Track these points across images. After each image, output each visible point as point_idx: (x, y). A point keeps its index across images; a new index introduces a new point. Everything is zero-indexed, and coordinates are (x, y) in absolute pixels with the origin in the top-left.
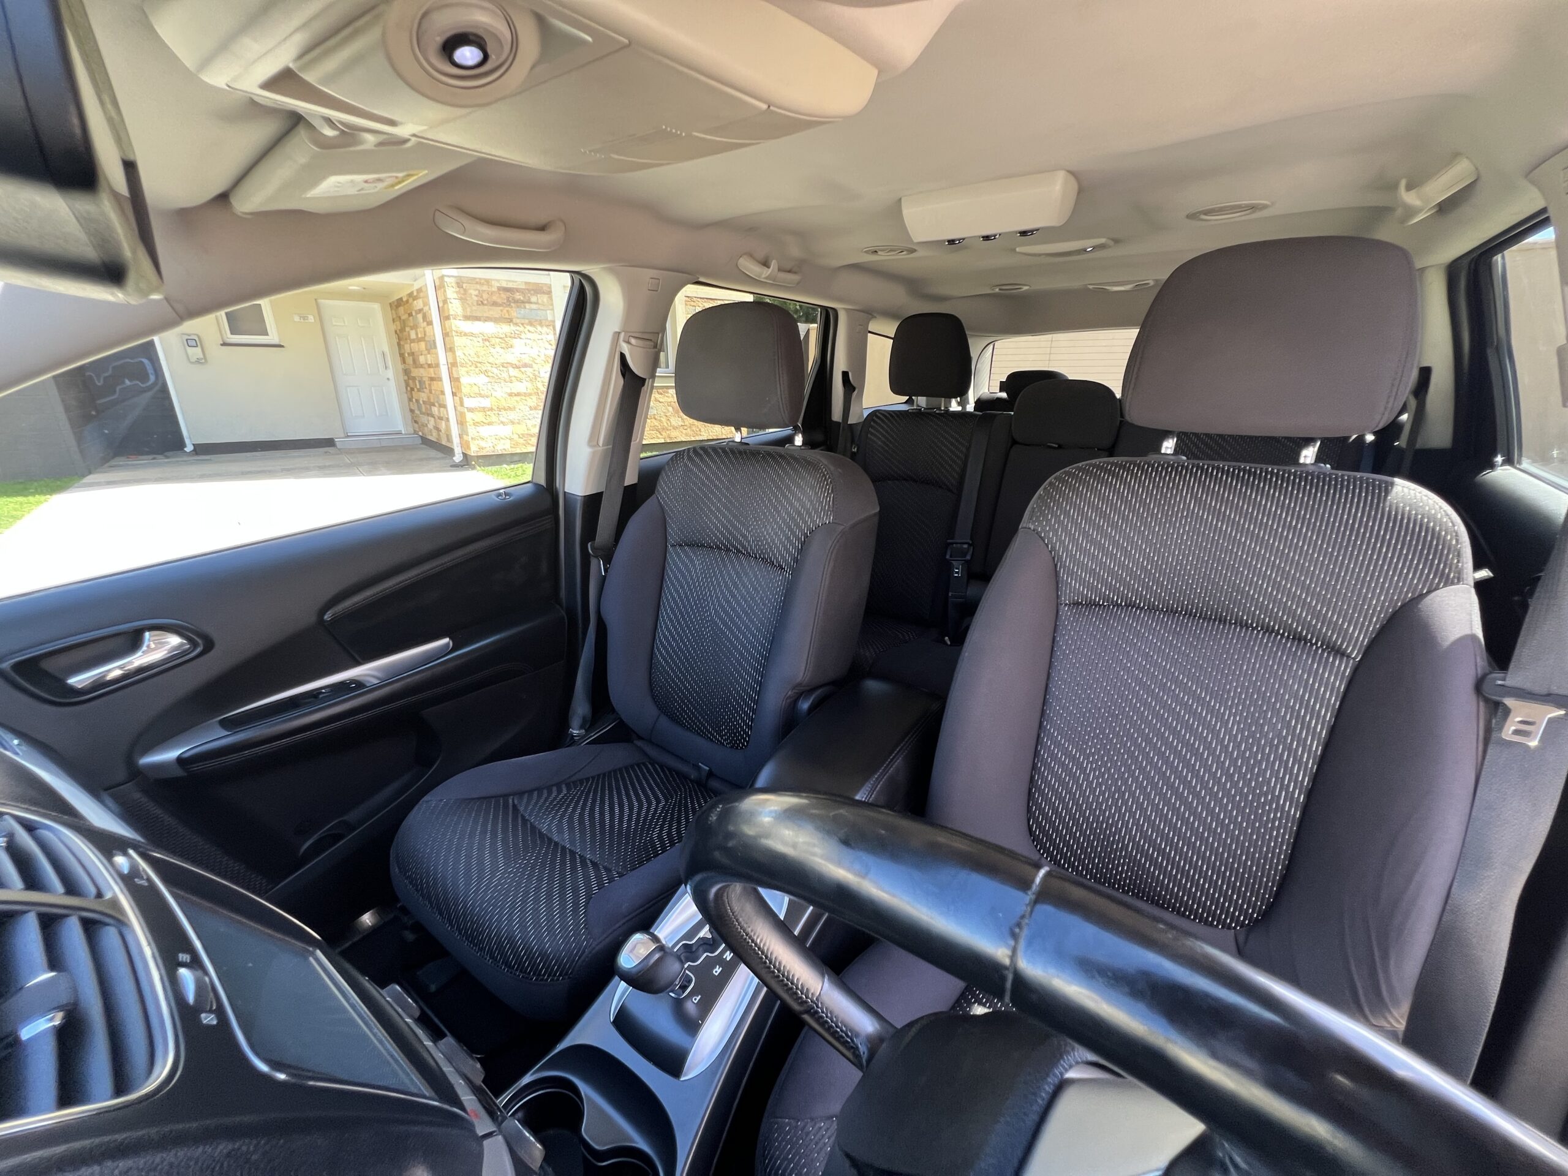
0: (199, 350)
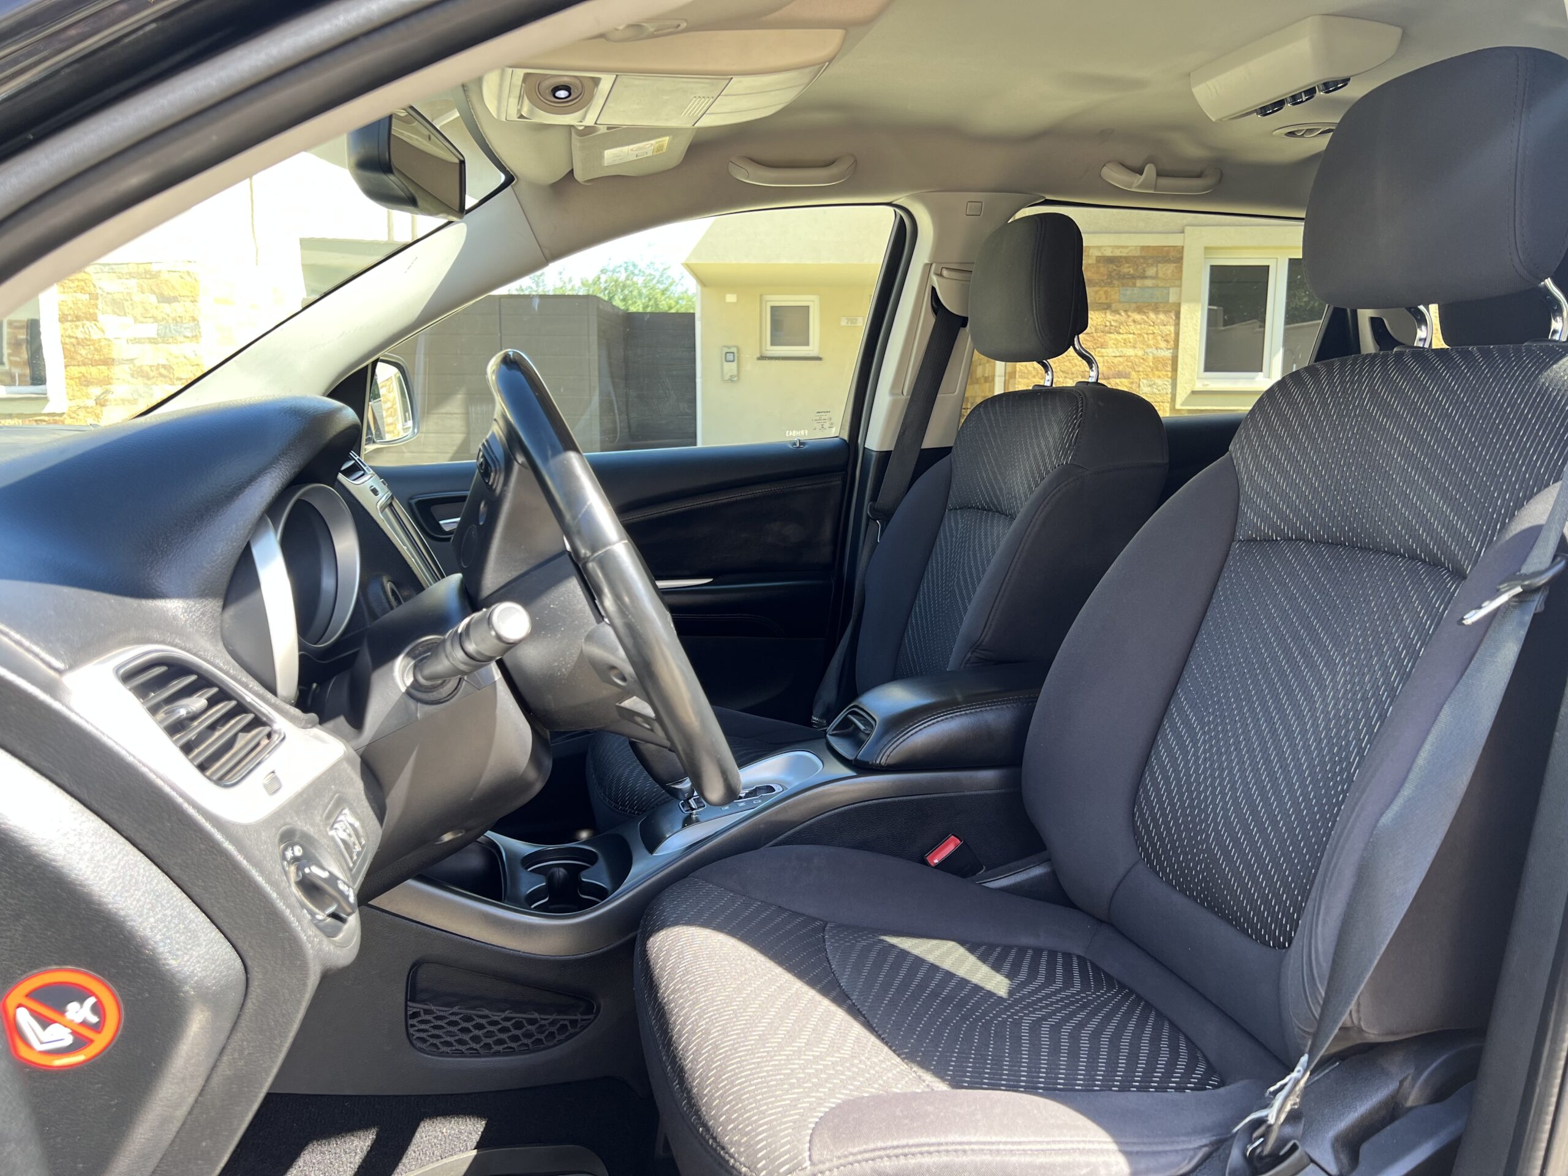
0: (734, 364)
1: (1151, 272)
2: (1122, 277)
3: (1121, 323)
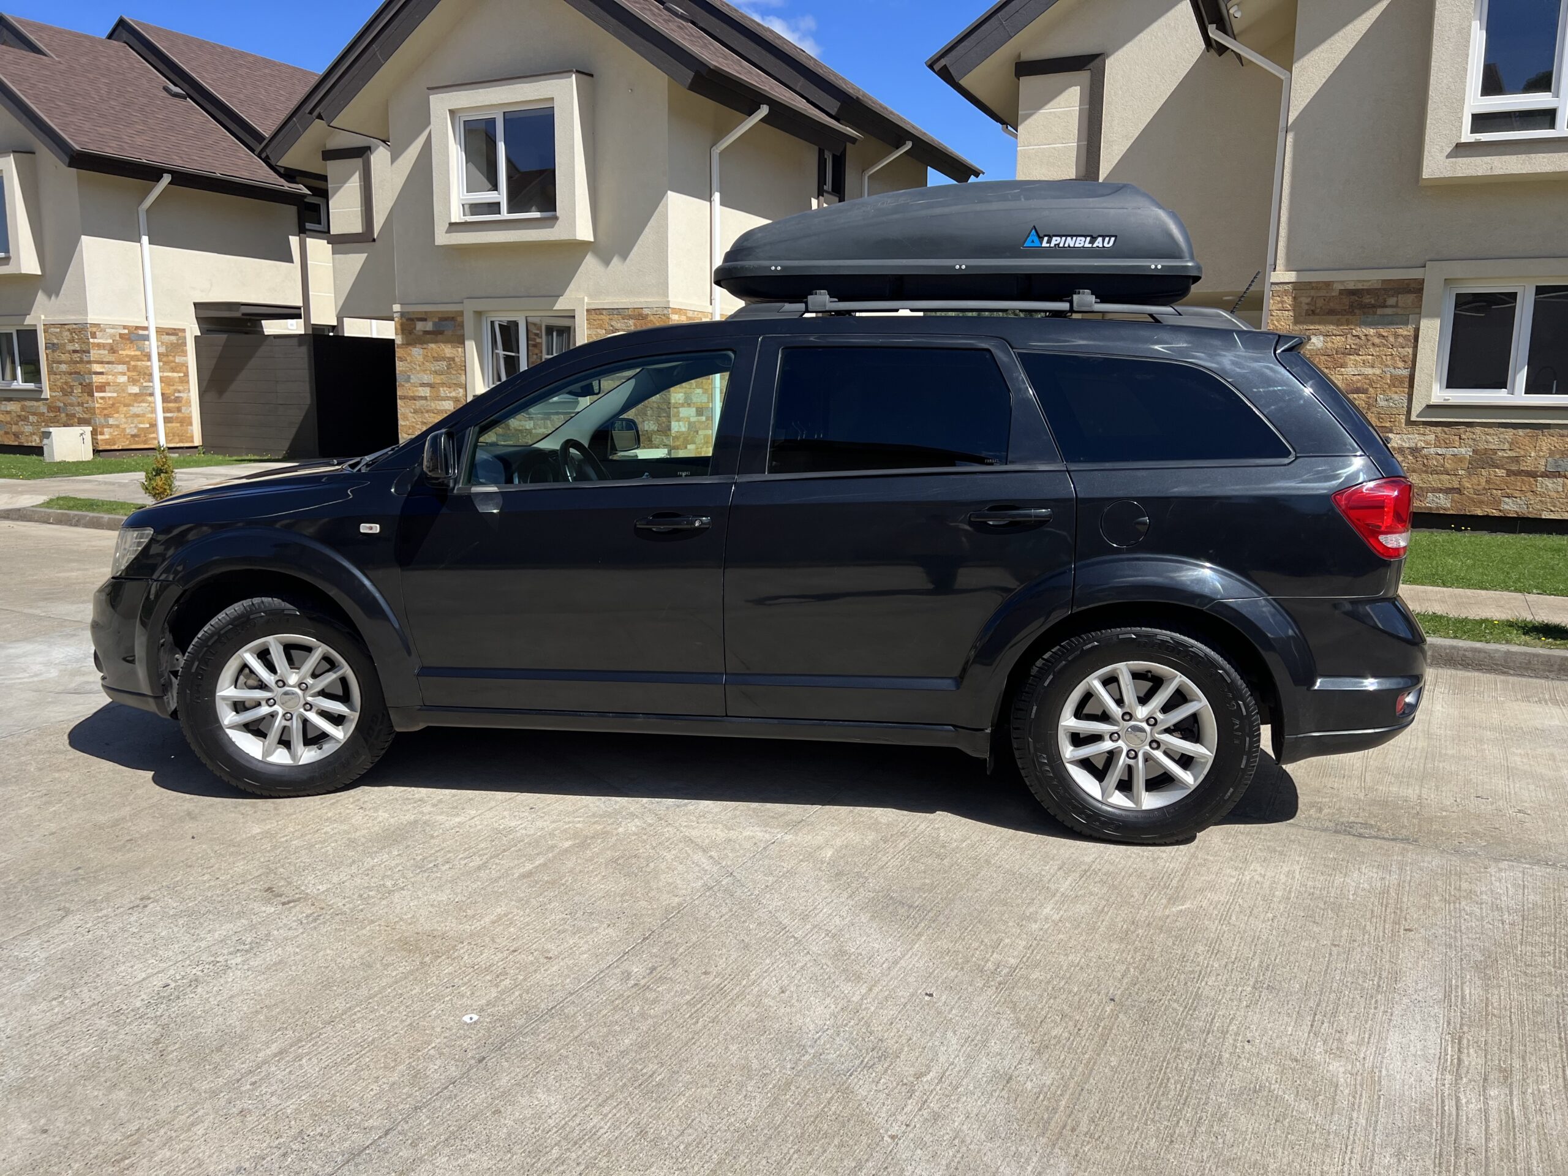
1: (1391, 301)
2: (1364, 307)
3: (1361, 346)
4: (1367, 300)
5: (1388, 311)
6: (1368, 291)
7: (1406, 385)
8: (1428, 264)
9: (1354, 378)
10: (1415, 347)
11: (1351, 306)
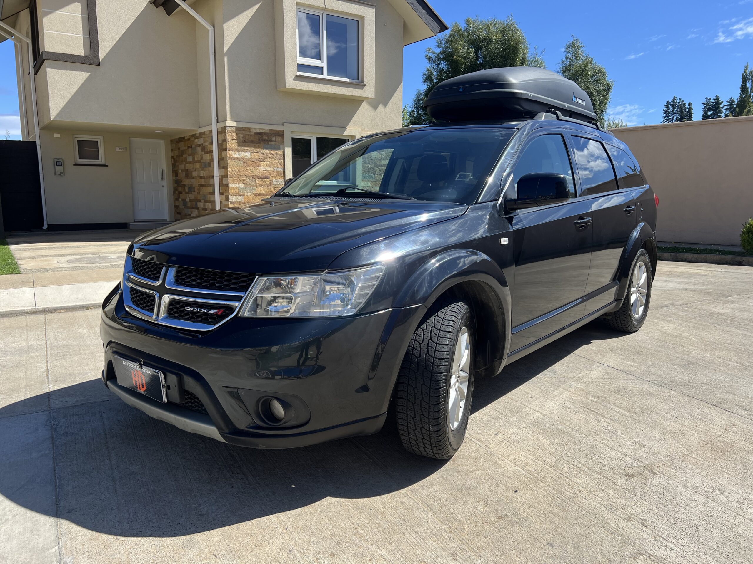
0: (61, 168)
1: (273, 139)
2: (264, 140)
3: (265, 158)
4: (265, 137)
5: (273, 143)
6: (265, 134)
7: (283, 175)
8: (285, 124)
9: (264, 172)
10: (284, 159)
11: (259, 140)
